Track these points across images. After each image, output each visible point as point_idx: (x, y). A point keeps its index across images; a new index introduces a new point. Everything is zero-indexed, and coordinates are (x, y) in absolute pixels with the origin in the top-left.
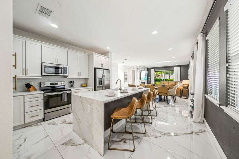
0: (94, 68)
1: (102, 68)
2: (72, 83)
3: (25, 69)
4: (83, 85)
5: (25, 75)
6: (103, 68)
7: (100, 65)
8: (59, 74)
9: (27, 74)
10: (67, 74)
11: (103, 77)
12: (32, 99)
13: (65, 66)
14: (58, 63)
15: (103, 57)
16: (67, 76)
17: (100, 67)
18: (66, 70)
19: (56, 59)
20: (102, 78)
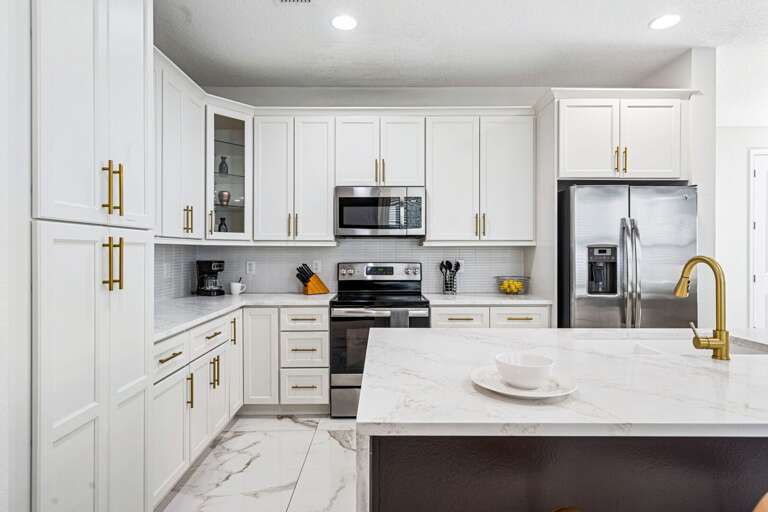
0: (561, 183)
1: (621, 175)
2: (449, 268)
3: (292, 216)
4: (506, 284)
5: (291, 238)
6: (630, 175)
7: (609, 157)
8: (388, 227)
9: (296, 233)
10: (419, 226)
11: (623, 241)
12: (298, 323)
13: (413, 193)
14: (386, 180)
15: (626, 102)
16: (421, 238)
17: (608, 173)
18: (414, 208)
19: (380, 167)
20: (616, 242)
